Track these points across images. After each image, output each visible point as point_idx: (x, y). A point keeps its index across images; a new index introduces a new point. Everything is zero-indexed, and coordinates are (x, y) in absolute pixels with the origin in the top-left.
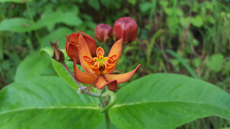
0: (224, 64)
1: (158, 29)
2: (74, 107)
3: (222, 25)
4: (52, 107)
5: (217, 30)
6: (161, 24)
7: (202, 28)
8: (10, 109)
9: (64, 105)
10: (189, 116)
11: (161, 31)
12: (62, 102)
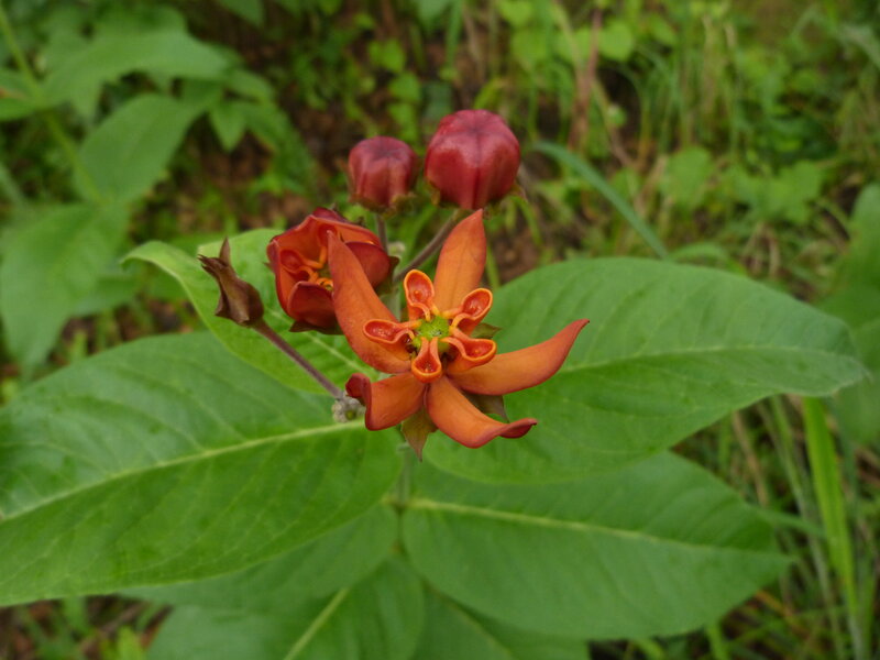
0: (713, 180)
1: (488, 77)
2: (286, 437)
3: (698, 46)
4: (209, 453)
5: (682, 65)
6: (494, 60)
7: (633, 63)
8: (44, 493)
9: (248, 434)
10: (696, 408)
11: (497, 84)
12: (238, 428)
